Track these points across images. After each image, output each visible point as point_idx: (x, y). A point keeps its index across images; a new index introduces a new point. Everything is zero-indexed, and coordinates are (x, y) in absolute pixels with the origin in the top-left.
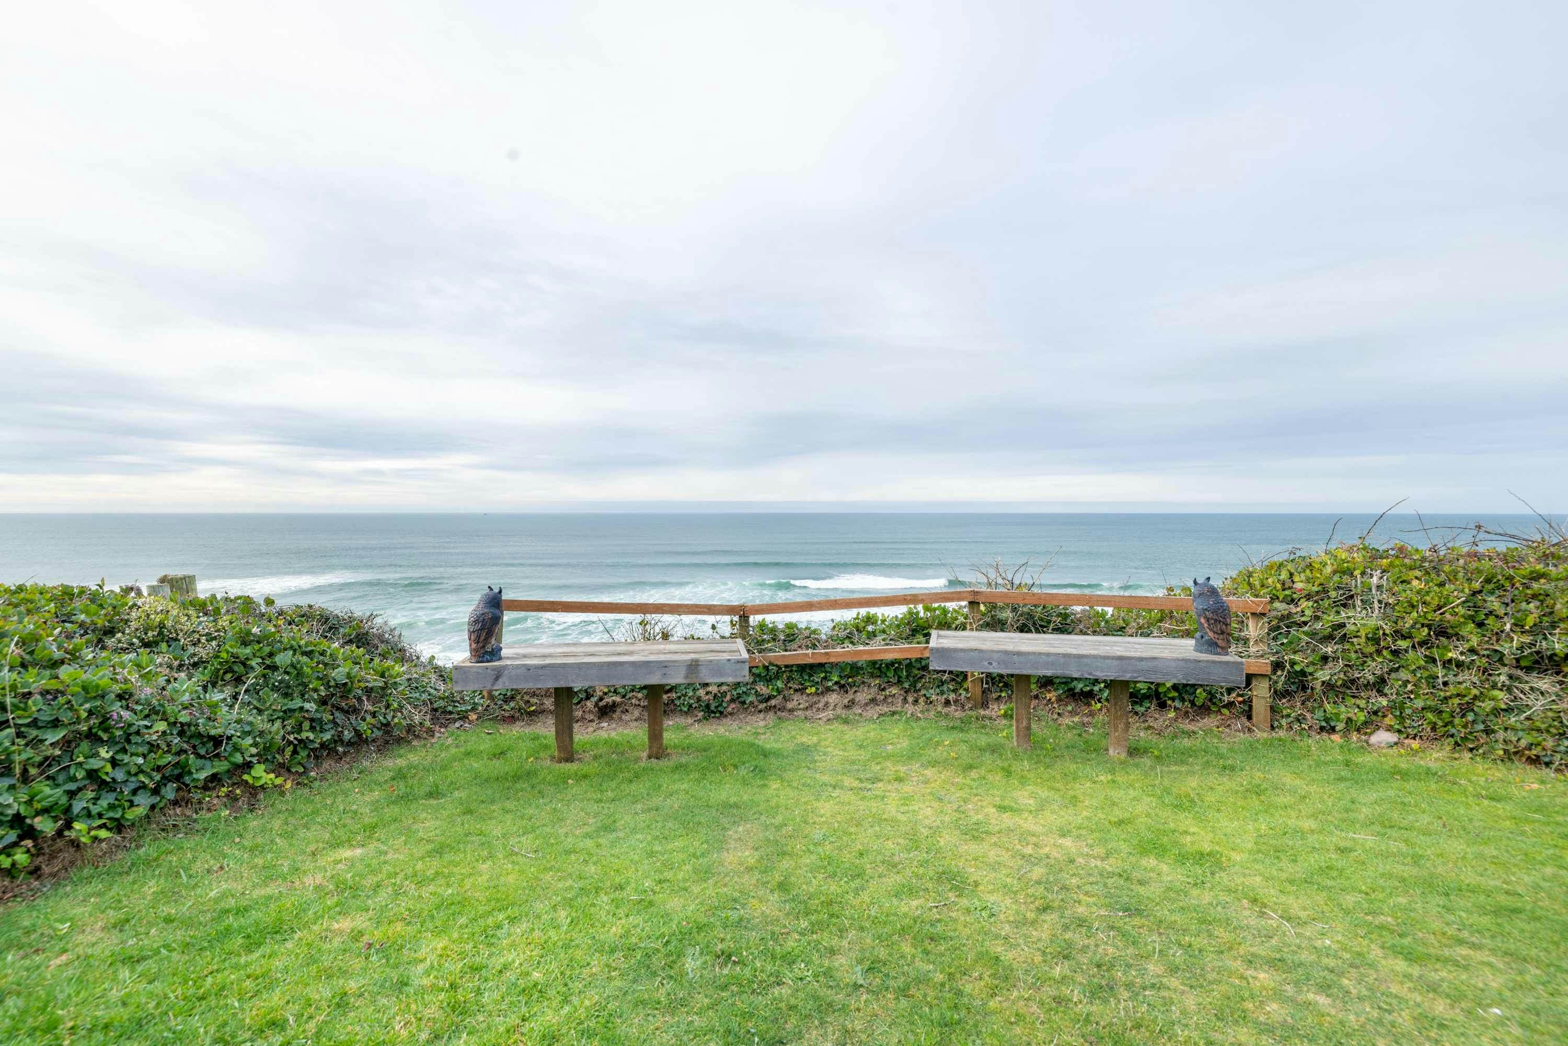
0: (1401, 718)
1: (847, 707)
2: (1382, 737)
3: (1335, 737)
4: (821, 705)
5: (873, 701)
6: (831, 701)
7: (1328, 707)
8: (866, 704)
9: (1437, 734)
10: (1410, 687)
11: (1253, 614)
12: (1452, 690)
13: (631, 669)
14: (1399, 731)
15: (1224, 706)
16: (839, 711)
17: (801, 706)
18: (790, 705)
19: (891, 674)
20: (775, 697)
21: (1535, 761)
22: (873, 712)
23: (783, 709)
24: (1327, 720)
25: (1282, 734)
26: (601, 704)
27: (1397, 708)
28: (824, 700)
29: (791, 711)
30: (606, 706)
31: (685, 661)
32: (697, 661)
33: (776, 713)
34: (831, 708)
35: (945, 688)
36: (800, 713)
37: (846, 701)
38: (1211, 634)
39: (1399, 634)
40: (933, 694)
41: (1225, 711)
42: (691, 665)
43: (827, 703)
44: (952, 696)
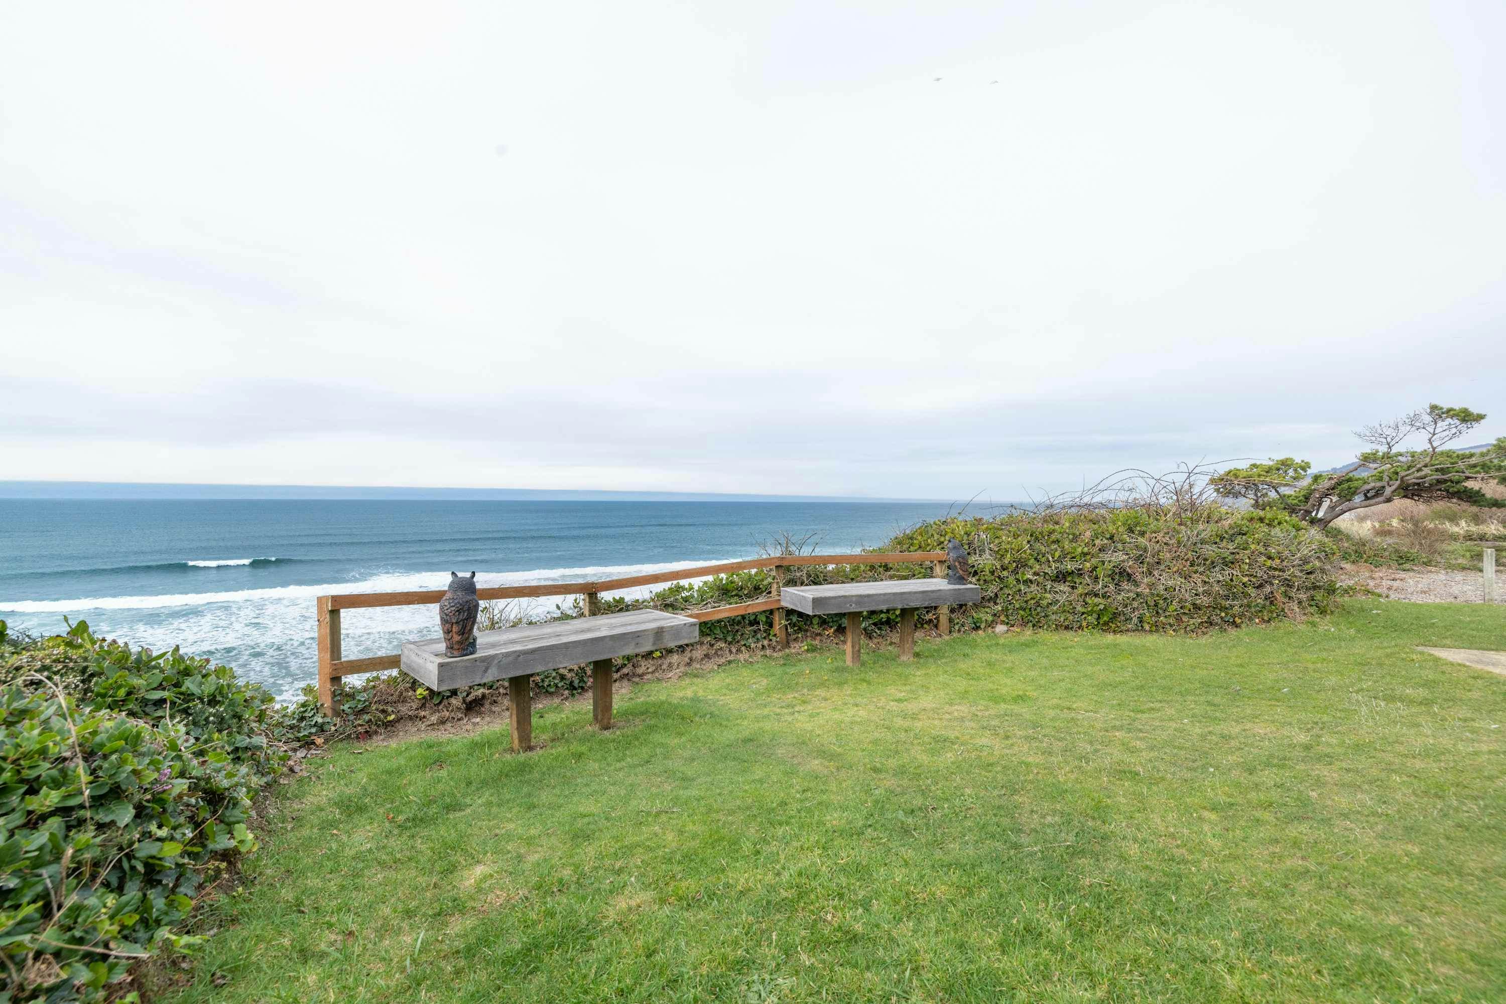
0: (1007, 616)
1: (689, 664)
2: (1000, 628)
3: (980, 632)
4: (664, 667)
5: (707, 656)
6: (673, 661)
7: (975, 614)
8: (702, 659)
9: (1024, 623)
10: (1010, 597)
11: (939, 561)
12: (1029, 596)
13: (611, 643)
14: (1008, 624)
15: (926, 623)
16: (682, 669)
17: (650, 670)
18: (640, 671)
19: (718, 631)
20: (625, 665)
21: (1067, 628)
22: (710, 665)
23: (634, 675)
24: (975, 623)
25: (955, 635)
26: (469, 699)
27: (1005, 610)
28: (668, 661)
29: (641, 676)
30: (475, 701)
31: (653, 629)
32: (662, 628)
33: (629, 680)
34: (675, 667)
35: (759, 636)
36: (649, 676)
37: (687, 660)
38: (961, 572)
39: (1004, 568)
40: (751, 642)
41: (925, 626)
42: (657, 633)
43: (670, 663)
44: (766, 643)
